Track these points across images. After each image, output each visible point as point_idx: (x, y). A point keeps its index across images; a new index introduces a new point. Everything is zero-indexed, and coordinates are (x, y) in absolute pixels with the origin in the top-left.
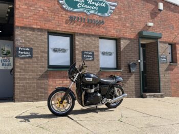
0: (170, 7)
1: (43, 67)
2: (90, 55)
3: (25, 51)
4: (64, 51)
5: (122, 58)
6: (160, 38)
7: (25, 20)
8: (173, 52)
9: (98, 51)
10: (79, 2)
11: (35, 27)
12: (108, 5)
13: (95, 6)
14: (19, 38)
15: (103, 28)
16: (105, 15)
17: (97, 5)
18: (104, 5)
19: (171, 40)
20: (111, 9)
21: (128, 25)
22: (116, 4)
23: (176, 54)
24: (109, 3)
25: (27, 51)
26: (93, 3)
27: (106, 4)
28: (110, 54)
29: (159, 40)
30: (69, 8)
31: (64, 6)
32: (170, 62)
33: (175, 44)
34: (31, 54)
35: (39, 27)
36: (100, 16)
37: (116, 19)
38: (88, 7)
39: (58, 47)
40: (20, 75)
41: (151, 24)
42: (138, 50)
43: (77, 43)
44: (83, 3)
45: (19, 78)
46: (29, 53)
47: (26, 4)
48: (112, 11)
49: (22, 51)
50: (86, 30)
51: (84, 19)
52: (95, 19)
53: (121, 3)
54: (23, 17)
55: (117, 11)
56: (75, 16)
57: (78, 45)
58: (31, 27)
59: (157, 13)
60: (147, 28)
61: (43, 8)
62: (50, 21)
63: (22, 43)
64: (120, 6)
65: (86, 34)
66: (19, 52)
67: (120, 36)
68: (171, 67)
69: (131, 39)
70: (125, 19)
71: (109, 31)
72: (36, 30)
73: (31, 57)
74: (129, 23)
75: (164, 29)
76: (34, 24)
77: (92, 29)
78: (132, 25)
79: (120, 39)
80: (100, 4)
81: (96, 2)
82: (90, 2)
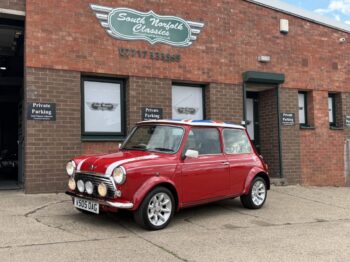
0: (302, 26)
1: (74, 135)
2: (156, 113)
3: (43, 109)
4: (110, 107)
5: (213, 118)
6: (282, 82)
7: (42, 56)
8: (309, 107)
9: (170, 106)
10: (135, 24)
11: (60, 67)
12: (188, 26)
13: (163, 28)
14: (33, 88)
15: (180, 67)
16: (182, 44)
17: (167, 27)
18: (180, 27)
19: (302, 86)
20: (193, 34)
21: (223, 61)
22: (202, 25)
23: (312, 108)
24: (189, 23)
25: (47, 109)
26: (161, 24)
27: (184, 25)
28: (192, 112)
29: (280, 86)
30: (118, 35)
31: (109, 32)
32: (302, 125)
33: (311, 91)
34: (54, 114)
35: (66, 68)
36: (173, 46)
37: (203, 52)
38: (152, 31)
39: (100, 102)
40: (36, 149)
41: (265, 58)
42: (241, 105)
43: (132, 93)
44: (143, 25)
46: (50, 113)
48: (195, 38)
49: (37, 109)
50: (148, 71)
51: (145, 53)
52: (165, 53)
53: (211, 22)
54: (38, 52)
55: (204, 37)
56: (128, 47)
57: (134, 97)
58: (52, 69)
59: (277, 38)
60: (259, 65)
61: (73, 35)
62: (85, 57)
63: (38, 95)
64: (209, 28)
65: (148, 78)
66: (33, 111)
67: (209, 80)
68: (302, 133)
69: (229, 85)
70: (220, 50)
71: (190, 72)
72: (61, 73)
73: (53, 119)
74: (226, 57)
75: (289, 65)
76: (57, 63)
77: (159, 68)
78: (230, 61)
79: (209, 85)
80: (173, 26)
81: (167, 22)
82: (155, 22)
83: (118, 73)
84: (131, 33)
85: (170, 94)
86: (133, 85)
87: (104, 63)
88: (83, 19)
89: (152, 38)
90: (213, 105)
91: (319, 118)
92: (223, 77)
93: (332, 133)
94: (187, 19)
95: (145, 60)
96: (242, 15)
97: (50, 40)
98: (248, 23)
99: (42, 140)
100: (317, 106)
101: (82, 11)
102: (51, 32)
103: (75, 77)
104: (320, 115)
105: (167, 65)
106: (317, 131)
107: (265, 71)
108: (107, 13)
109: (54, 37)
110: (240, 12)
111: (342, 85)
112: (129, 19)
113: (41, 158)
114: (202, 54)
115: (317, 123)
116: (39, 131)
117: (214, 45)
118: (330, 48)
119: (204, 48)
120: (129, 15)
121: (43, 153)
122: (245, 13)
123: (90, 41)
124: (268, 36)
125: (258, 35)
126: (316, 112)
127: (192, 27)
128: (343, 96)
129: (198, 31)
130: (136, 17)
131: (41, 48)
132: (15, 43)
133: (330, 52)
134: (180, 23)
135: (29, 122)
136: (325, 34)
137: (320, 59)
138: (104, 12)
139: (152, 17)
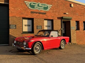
0: (76, 5)
1: (20, 32)
2: (40, 27)
3: (13, 26)
5: (54, 28)
6: (71, 19)
7: (13, 14)
8: (78, 25)
10: (35, 6)
11: (17, 16)
12: (48, 6)
13: (42, 7)
14: (11, 21)
15: (46, 16)
17: (43, 6)
18: (46, 6)
21: (57, 14)
24: (48, 5)
26: (41, 6)
27: (47, 6)
30: (31, 8)
31: (29, 8)
32: (76, 29)
33: (79, 21)
34: (16, 27)
35: (19, 16)
36: (44, 11)
37: (52, 12)
38: (39, 7)
41: (67, 13)
43: (34, 22)
44: (37, 6)
45: (11, 37)
46: (15, 27)
47: (13, 8)
50: (38, 17)
52: (42, 12)
53: (54, 5)
55: (52, 8)
56: (33, 11)
58: (15, 17)
61: (20, 8)
62: (23, 14)
63: (12, 23)
66: (11, 27)
70: (56, 12)
71: (48, 17)
72: (17, 18)
75: (73, 15)
77: (41, 16)
79: (53, 20)
80: (44, 6)
81: (43, 5)
82: (40, 5)
83: (31, 17)
84: (34, 8)
85: (44, 22)
86: (34, 20)
87: (28, 15)
88: (23, 5)
89: (39, 9)
90: (54, 25)
92: (57, 18)
94: (48, 4)
96: (61, 3)
98: (63, 5)
99: (13, 33)
101: (22, 3)
105: (43, 15)
106: (80, 31)
109: (16, 9)
112: (34, 5)
115: (80, 29)
116: (12, 31)
117: (54, 10)
118: (84, 11)
119: (52, 11)
120: (34, 4)
123: (24, 10)
124: (68, 8)
125: (65, 8)
126: (80, 26)
130: (35, 4)
131: (13, 12)
134: (46, 5)
135: (10, 29)
136: (82, 7)
137: (81, 13)
138: (28, 3)
139: (39, 4)
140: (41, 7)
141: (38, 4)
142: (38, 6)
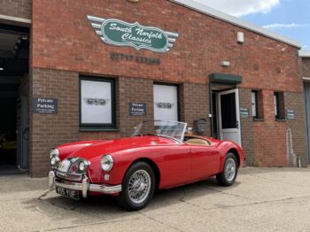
0: (253, 38)
1: (73, 126)
2: (141, 108)
3: (47, 103)
4: (103, 102)
5: (186, 112)
6: (240, 82)
7: (45, 58)
8: (259, 103)
9: (152, 102)
10: (124, 33)
11: (61, 68)
12: (166, 36)
13: (146, 37)
14: (39, 86)
15: (160, 69)
16: (162, 50)
17: (150, 36)
18: (160, 37)
19: (254, 86)
20: (170, 42)
21: (193, 65)
22: (177, 35)
23: (262, 104)
24: (167, 33)
25: (50, 104)
26: (145, 34)
27: (162, 35)
28: (169, 106)
29: (238, 86)
30: (110, 41)
31: (103, 39)
32: (254, 117)
33: (261, 90)
34: (56, 107)
35: (67, 69)
36: (154, 52)
37: (178, 57)
39: (94, 97)
40: (40, 138)
41: (227, 63)
43: (121, 90)
44: (130, 34)
45: (37, 142)
46: (53, 107)
47: (47, 36)
48: (171, 45)
49: (42, 103)
50: (134, 72)
51: (132, 57)
52: (148, 57)
53: (184, 32)
54: (43, 55)
55: (179, 45)
56: (118, 51)
57: (122, 94)
58: (54, 70)
59: (235, 47)
60: (221, 68)
61: (73, 41)
62: (83, 60)
63: (42, 92)
64: (182, 38)
65: (135, 78)
66: (38, 105)
67: (183, 80)
68: (255, 124)
69: (199, 84)
70: (191, 56)
71: (167, 73)
72: (62, 73)
73: (56, 112)
74: (196, 62)
75: (244, 69)
76: (58, 64)
77: (143, 70)
78: (199, 65)
79: (182, 84)
80: (154, 35)
81: (149, 32)
82: (140, 31)
83: (110, 74)
84: (120, 40)
85: (152, 92)
86: (121, 83)
87: (98, 65)
88: (81, 27)
89: (138, 45)
90: (186, 101)
91: (268, 112)
92: (194, 78)
93: (278, 124)
94: (165, 30)
95: (132, 63)
96: (208, 28)
97: (53, 45)
98: (212, 34)
99: (46, 130)
100: (265, 102)
101: (80, 21)
102: (54, 38)
103: (74, 76)
104: (268, 109)
105: (149, 67)
106: (266, 122)
107: (226, 73)
108: (100, 23)
109: (56, 42)
110: (207, 25)
111: (284, 85)
112: (118, 29)
113: (45, 146)
114: (177, 59)
115: (266, 116)
116: (44, 123)
117: (186, 52)
118: (275, 56)
120: (119, 25)
121: (47, 142)
122: (210, 26)
123: (87, 46)
124: (228, 46)
125: (220, 44)
126: (265, 107)
127: (169, 36)
128: (285, 94)
129: (174, 40)
130: (124, 27)
131: (45, 51)
132: (16, 47)
133: (275, 59)
134: (159, 33)
135: (34, 115)
136: (271, 45)
137: (268, 64)
138: (98, 22)
139: (137, 27)
140: (143, 37)
141: (133, 29)
142: (134, 33)
